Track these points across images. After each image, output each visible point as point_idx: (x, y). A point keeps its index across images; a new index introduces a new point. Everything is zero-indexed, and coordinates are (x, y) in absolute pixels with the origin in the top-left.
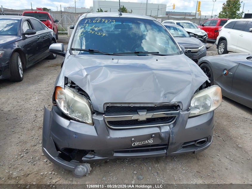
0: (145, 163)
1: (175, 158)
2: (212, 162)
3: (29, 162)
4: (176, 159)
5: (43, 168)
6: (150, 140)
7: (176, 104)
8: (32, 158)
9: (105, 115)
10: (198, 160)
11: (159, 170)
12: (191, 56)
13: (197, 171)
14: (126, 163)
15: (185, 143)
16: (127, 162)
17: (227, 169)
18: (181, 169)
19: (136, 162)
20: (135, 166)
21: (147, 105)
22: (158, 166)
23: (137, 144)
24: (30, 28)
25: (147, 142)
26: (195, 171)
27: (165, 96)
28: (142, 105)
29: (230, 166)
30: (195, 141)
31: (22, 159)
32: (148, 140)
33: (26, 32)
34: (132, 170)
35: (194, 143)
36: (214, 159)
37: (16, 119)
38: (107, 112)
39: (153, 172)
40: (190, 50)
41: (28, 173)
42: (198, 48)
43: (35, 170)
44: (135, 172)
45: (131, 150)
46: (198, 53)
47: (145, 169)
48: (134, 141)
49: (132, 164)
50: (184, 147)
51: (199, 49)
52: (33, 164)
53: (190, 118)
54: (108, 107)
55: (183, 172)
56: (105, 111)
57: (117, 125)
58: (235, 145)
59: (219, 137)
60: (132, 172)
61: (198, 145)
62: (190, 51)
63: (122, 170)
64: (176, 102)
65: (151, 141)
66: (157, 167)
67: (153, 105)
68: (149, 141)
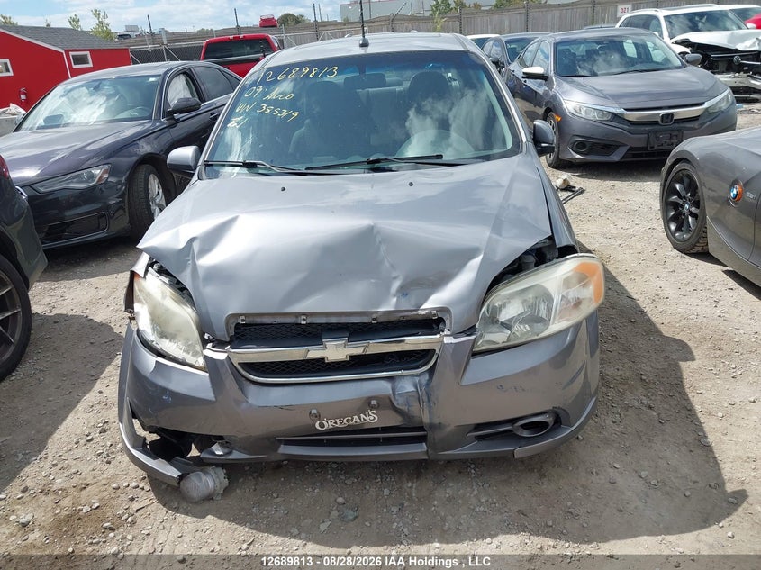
0: (379, 477)
1: (473, 466)
2: (582, 486)
3: (99, 455)
4: (473, 471)
5: (124, 473)
6: (369, 415)
7: (434, 315)
8: (109, 444)
9: (231, 348)
10: (542, 476)
11: (410, 499)
12: (675, 133)
13: (519, 512)
14: (330, 472)
15: (478, 427)
16: (333, 469)
17: (622, 511)
18: (474, 501)
19: (357, 471)
20: (349, 482)
21: (347, 318)
22: (411, 487)
23: (328, 424)
24: (192, 93)
25: (359, 421)
26: (515, 509)
27: (403, 291)
28: (334, 320)
29: (639, 504)
30: (513, 421)
31: (89, 444)
32: (362, 416)
33: (176, 106)
34: (336, 492)
35: (508, 427)
36: (594, 478)
37: (111, 344)
38: (238, 338)
39: (390, 502)
40: (668, 115)
41: (88, 481)
42: (702, 104)
43: (106, 476)
44: (340, 500)
45: (327, 440)
46: (701, 121)
47: (373, 492)
48: (318, 416)
49: (343, 477)
50: (480, 438)
51: (706, 106)
52: (105, 460)
53: (475, 354)
54: (238, 326)
55: (477, 509)
56: (231, 337)
57: (269, 373)
58: (690, 438)
59: (650, 408)
60: (332, 499)
61: (525, 434)
62: (671, 115)
63: (310, 489)
64: (434, 309)
65: (372, 418)
66: (408, 490)
67: (365, 320)
68: (367, 418)
